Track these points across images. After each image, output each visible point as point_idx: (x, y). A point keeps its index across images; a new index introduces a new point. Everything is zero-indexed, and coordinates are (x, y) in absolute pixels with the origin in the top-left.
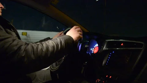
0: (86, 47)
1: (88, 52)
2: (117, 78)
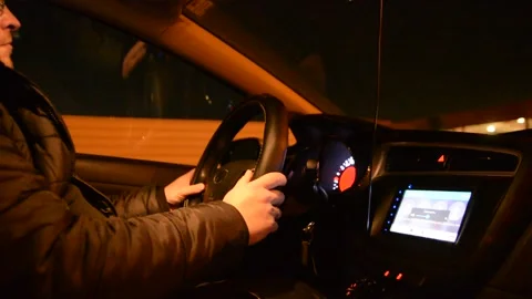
2: (424, 279)
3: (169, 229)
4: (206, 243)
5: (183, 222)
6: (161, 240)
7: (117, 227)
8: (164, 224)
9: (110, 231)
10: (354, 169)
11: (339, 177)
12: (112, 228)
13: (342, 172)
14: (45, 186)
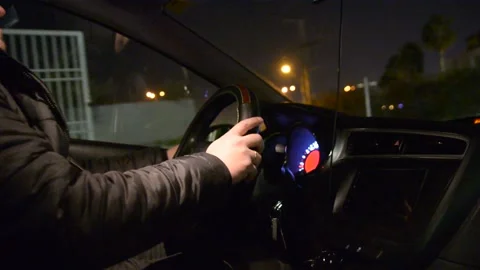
0: (278, 154)
1: (285, 166)
2: (381, 252)
3: (160, 178)
4: (193, 189)
5: (171, 171)
6: (154, 188)
7: (115, 178)
8: (155, 174)
9: (109, 182)
10: (318, 153)
11: (304, 161)
12: (111, 180)
13: (307, 155)
14: (49, 148)
